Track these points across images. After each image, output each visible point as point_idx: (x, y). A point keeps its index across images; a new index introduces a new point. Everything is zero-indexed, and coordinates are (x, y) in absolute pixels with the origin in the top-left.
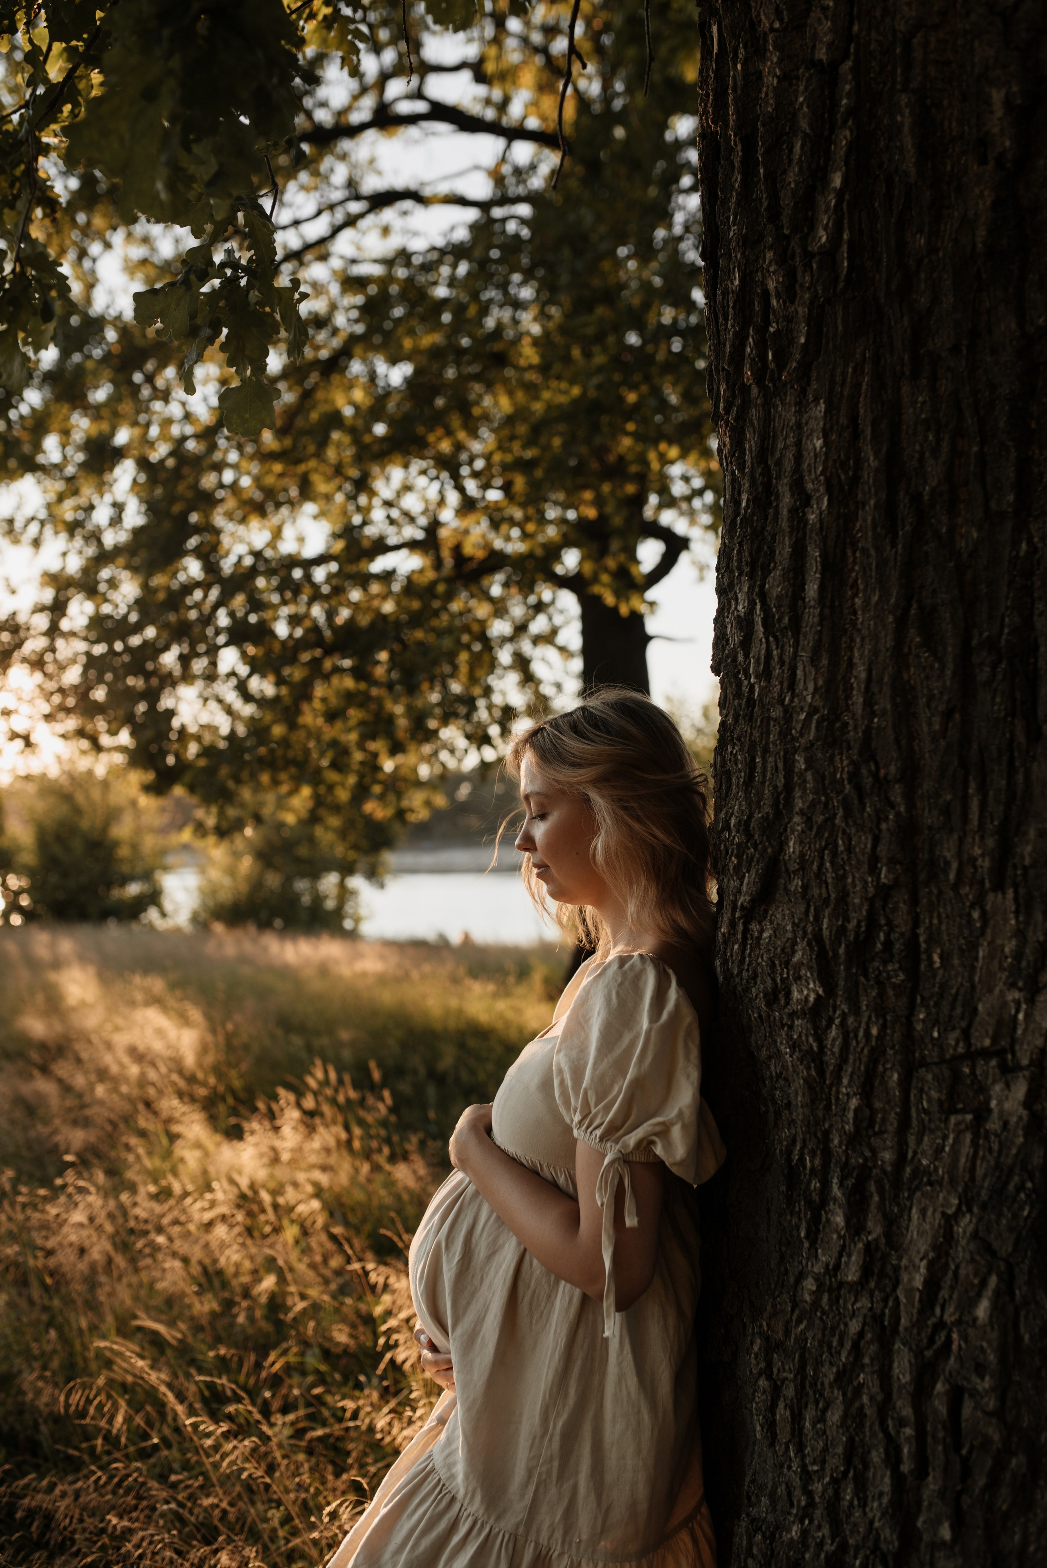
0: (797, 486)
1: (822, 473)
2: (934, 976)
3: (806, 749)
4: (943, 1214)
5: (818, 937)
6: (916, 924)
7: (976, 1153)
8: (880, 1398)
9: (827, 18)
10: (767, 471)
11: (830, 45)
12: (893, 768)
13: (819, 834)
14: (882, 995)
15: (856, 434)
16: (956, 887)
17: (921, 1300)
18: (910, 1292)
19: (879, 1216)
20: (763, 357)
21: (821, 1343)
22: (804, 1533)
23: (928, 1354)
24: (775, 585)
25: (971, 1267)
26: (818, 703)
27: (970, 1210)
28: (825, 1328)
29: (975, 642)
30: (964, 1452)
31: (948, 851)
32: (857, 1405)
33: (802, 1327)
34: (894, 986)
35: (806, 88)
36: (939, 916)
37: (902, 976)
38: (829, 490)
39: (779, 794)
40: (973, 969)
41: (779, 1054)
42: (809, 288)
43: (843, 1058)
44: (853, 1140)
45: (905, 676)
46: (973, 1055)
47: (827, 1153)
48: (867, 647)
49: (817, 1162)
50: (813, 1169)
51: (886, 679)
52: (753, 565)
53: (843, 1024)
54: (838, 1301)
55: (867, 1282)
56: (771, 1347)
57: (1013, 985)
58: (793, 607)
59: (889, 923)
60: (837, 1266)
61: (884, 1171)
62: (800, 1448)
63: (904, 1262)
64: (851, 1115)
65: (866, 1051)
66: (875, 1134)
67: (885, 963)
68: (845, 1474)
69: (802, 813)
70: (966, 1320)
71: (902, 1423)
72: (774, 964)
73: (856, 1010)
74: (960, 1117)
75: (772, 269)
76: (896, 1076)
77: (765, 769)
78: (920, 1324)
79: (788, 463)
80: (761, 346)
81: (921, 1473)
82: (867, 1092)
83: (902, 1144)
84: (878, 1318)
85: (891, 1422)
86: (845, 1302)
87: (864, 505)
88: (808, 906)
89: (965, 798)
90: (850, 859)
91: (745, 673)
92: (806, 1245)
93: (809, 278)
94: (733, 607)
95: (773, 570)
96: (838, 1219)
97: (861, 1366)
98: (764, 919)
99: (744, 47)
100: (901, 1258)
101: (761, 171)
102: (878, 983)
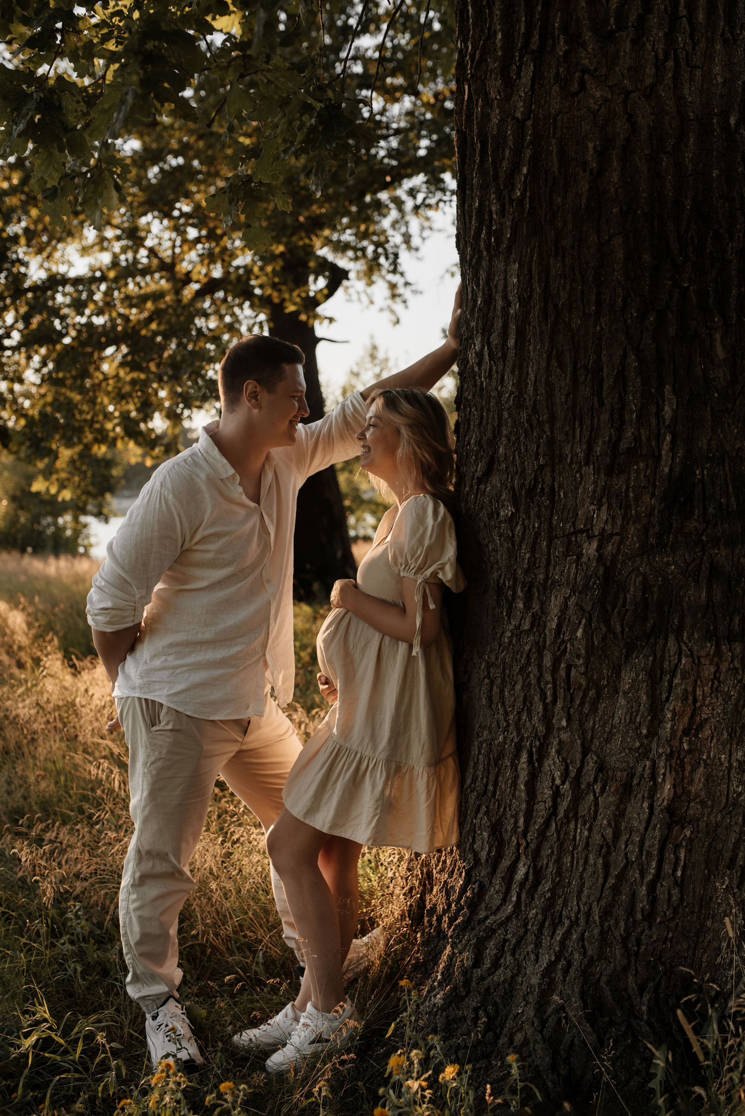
0: (505, 297)
1: (516, 293)
2: (561, 501)
3: (508, 409)
4: (564, 597)
5: (513, 488)
6: (554, 481)
7: (577, 572)
8: (538, 675)
9: (522, 100)
10: (490, 289)
11: (522, 112)
12: (545, 417)
13: (513, 445)
14: (539, 510)
15: (531, 278)
16: (570, 465)
17: (555, 633)
18: (550, 630)
19: (538, 602)
20: (490, 240)
21: (512, 659)
22: (505, 738)
23: (558, 654)
24: (495, 339)
25: (575, 617)
26: (514, 390)
27: (575, 595)
28: (514, 652)
29: (579, 366)
30: (571, 691)
31: (567, 450)
32: (528, 680)
33: (504, 654)
34: (545, 506)
35: (512, 128)
36: (563, 477)
37: (548, 502)
38: (519, 300)
39: (495, 428)
40: (577, 498)
41: (494, 540)
42: (511, 214)
43: (523, 538)
44: (527, 572)
45: (551, 379)
46: (575, 533)
47: (515, 579)
48: (535, 367)
49: (511, 583)
50: (509, 586)
51: (543, 380)
52: (483, 329)
53: (523, 524)
54: (520, 639)
55: (533, 629)
56: (489, 666)
57: (592, 503)
58: (503, 349)
59: (543, 480)
60: (520, 625)
61: (540, 583)
62: (503, 704)
63: (548, 619)
64: (527, 561)
65: (533, 534)
66: (536, 568)
67: (541, 497)
68: (523, 709)
69: (506, 436)
70: (573, 639)
72: (491, 501)
73: (529, 518)
74: (571, 558)
75: (494, 202)
76: (545, 543)
77: (488, 418)
78: (554, 643)
79: (501, 287)
80: (489, 235)
81: (554, 702)
82: (533, 551)
83: (547, 571)
84: (537, 643)
85: (543, 684)
86: (523, 639)
87: (534, 308)
88: (508, 475)
89: (574, 429)
90: (527, 454)
91: (479, 376)
92: (506, 619)
93: (512, 209)
94: (473, 347)
95: (493, 332)
96: (520, 605)
97: (530, 664)
98: (487, 482)
99: (482, 101)
100: (547, 617)
101: (490, 159)
102: (538, 505)
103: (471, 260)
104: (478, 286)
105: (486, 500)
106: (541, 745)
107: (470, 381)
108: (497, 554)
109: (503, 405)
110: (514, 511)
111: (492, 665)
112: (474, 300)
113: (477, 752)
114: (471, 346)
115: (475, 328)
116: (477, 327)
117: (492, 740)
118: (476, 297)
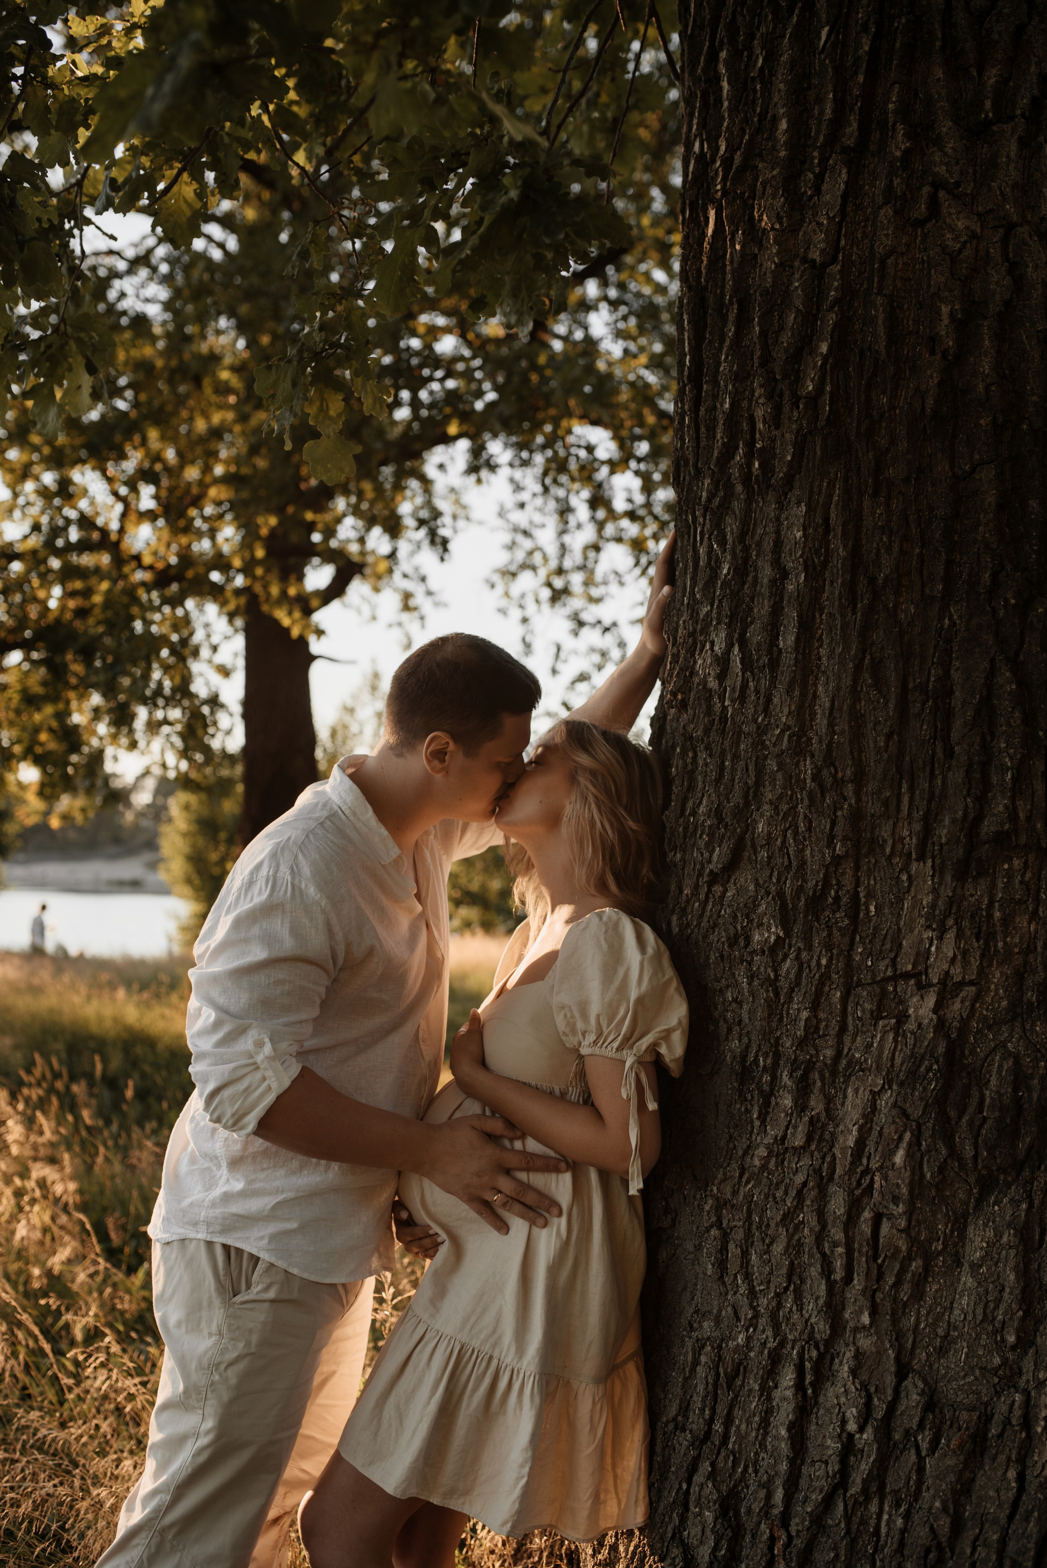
0: (777, 563)
1: (801, 556)
2: (870, 921)
3: (778, 756)
4: (871, 1091)
5: (781, 894)
6: (857, 885)
7: (896, 1047)
8: (817, 1229)
9: (821, 231)
10: (746, 549)
11: (822, 251)
12: (848, 772)
13: (785, 818)
14: (830, 935)
15: (828, 531)
16: (889, 858)
17: (852, 1155)
18: (844, 1150)
19: (821, 1097)
20: (750, 465)
21: (767, 1196)
22: (749, 1339)
23: (858, 1192)
24: (756, 635)
25: (893, 1127)
26: (791, 722)
27: (890, 1088)
28: (771, 1184)
29: (911, 685)
30: (879, 1261)
31: (885, 832)
32: (796, 1237)
33: (750, 1186)
34: (840, 929)
35: (801, 277)
36: (875, 879)
37: (847, 922)
38: (806, 569)
39: (749, 789)
40: (899, 916)
41: (737, 984)
42: (796, 421)
43: (798, 982)
44: (802, 1043)
45: (858, 707)
46: (895, 978)
47: (777, 1056)
48: (832, 685)
49: (769, 1061)
50: (764, 1067)
51: (845, 708)
52: (732, 617)
53: (798, 958)
54: (783, 1163)
55: (809, 1146)
56: (720, 1205)
57: (929, 927)
58: (770, 652)
59: (839, 883)
60: (784, 1137)
61: (825, 1064)
62: (748, 1276)
63: (841, 1127)
64: (802, 1023)
65: (817, 976)
66: (820, 1037)
67: (834, 912)
68: (786, 1289)
69: (771, 803)
70: (886, 1167)
71: (835, 1244)
72: (736, 916)
73: (809, 947)
74: (886, 1022)
75: (761, 401)
76: (838, 994)
77: (733, 770)
78: (851, 1171)
79: (768, 544)
80: (749, 456)
81: (848, 1279)
82: (815, 1007)
83: (840, 1043)
84: (818, 1171)
85: (826, 1245)
86: (789, 1162)
87: (832, 582)
88: (772, 871)
89: (899, 795)
90: (810, 836)
91: (719, 698)
92: (757, 1123)
93: (795, 413)
94: (708, 647)
95: (752, 623)
96: (786, 1102)
97: (802, 1208)
98: (728, 882)
99: (743, 233)
100: (838, 1125)
101: (757, 329)
102: (828, 927)
103: (709, 500)
104: (723, 543)
105: (726, 912)
106: (821, 1356)
107: (700, 705)
108: (741, 1008)
109: (767, 748)
110: (781, 934)
111: (725, 1204)
112: (711, 568)
113: (690, 1358)
114: (703, 646)
115: (714, 615)
116: (719, 614)
117: (722, 1340)
118: (716, 562)
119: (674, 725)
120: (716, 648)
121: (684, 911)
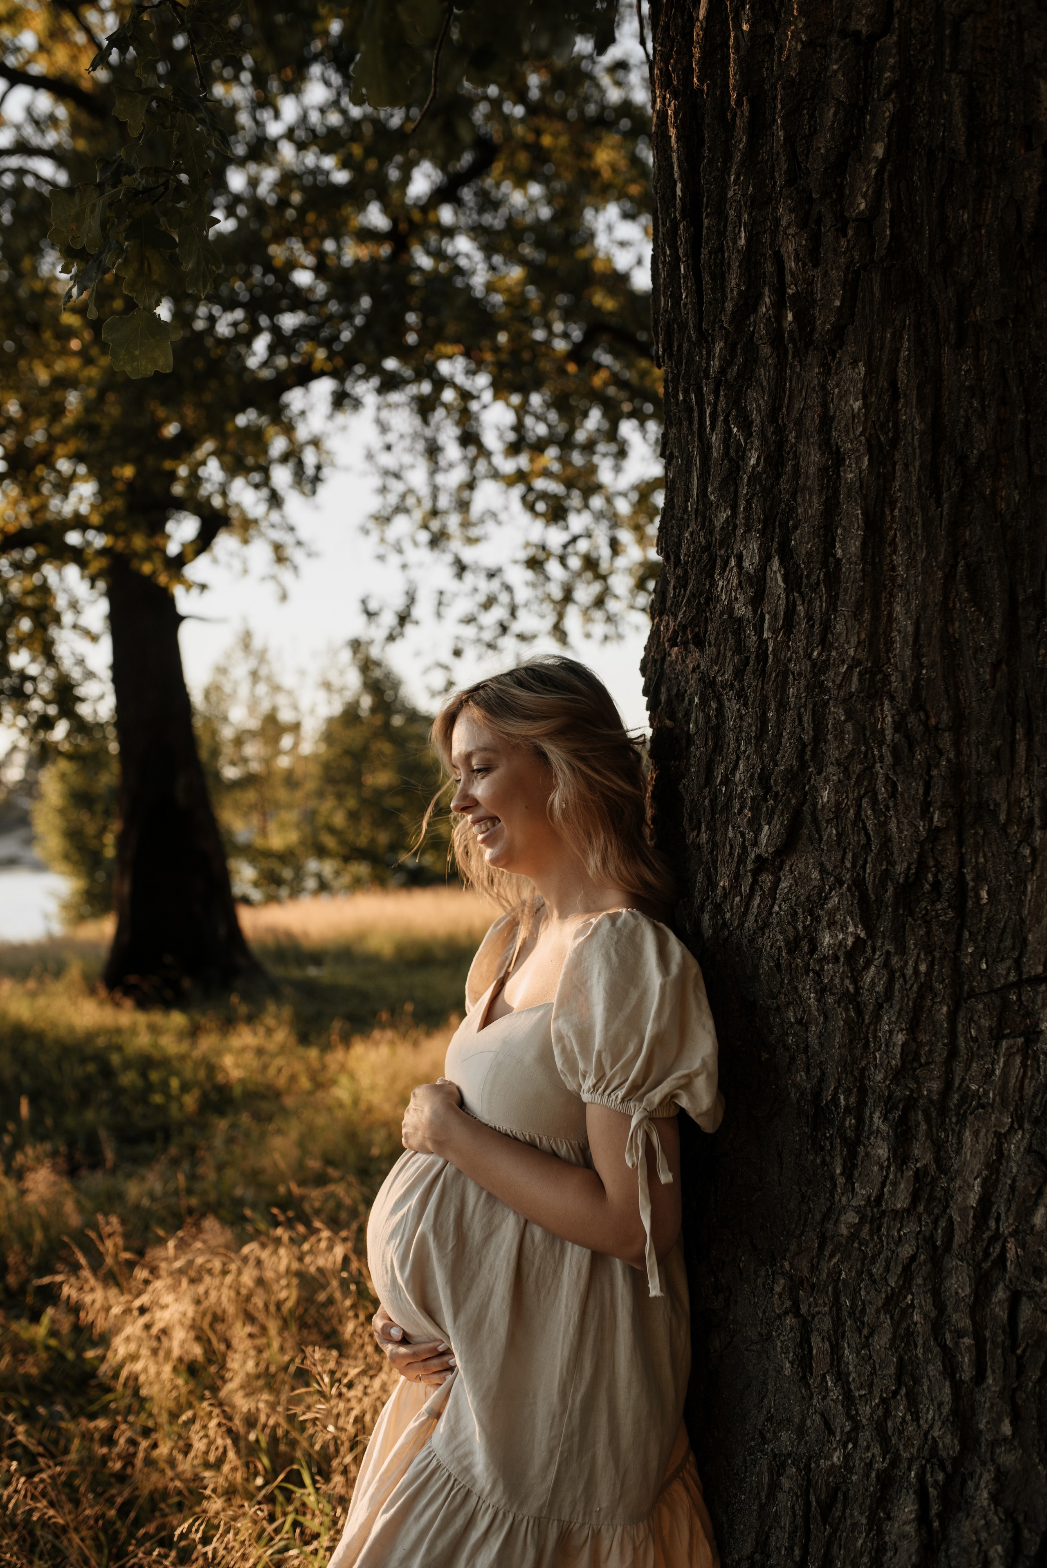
0: (827, 445)
1: (862, 434)
2: (981, 911)
3: (845, 701)
4: (995, 1132)
5: (859, 883)
6: (962, 864)
7: (1025, 1073)
8: (933, 1315)
10: (780, 431)
11: (869, 18)
12: (945, 717)
13: (858, 783)
14: (929, 932)
16: (1004, 828)
17: (974, 1217)
18: (963, 1211)
19: (928, 1143)
20: (780, 317)
21: (860, 1273)
22: (847, 1457)
23: (986, 1266)
24: (803, 543)
25: (1029, 1179)
26: (862, 655)
27: (1021, 1127)
28: (865, 1258)
29: (1021, 597)
30: (1019, 1352)
31: (997, 793)
32: (904, 1325)
33: (835, 1260)
34: (942, 924)
35: (841, 57)
36: (985, 856)
37: (951, 914)
38: (870, 450)
39: (804, 746)
40: (1021, 902)
41: (801, 1001)
42: (845, 253)
43: (888, 996)
44: (897, 1075)
45: (951, 630)
46: (1018, 985)
47: (863, 1092)
48: (915, 603)
49: (852, 1100)
50: (847, 1107)
51: (934, 632)
52: (767, 522)
53: (886, 964)
54: (879, 1230)
55: (915, 1208)
56: (795, 1285)
58: (825, 564)
59: (937, 863)
60: (880, 1197)
61: (931, 1101)
62: (841, 1377)
63: (958, 1183)
64: (898, 1050)
65: (914, 987)
66: (921, 1065)
67: (933, 903)
69: (838, 763)
70: (1023, 1229)
71: (959, 1334)
72: (796, 913)
73: (902, 950)
74: (1011, 1041)
75: (791, 231)
76: (945, 1009)
77: (780, 723)
78: (974, 1239)
79: (812, 421)
80: (779, 305)
81: (980, 1377)
82: (913, 1029)
83: (949, 1073)
84: (930, 1240)
85: (948, 1336)
86: (889, 1229)
87: (906, 466)
88: (845, 853)
89: (1013, 743)
90: (896, 805)
91: (755, 629)
92: (841, 1180)
93: (843, 243)
94: (733, 564)
95: (796, 528)
96: (880, 1151)
97: (910, 1288)
98: (781, 868)
99: (751, 8)
100: (952, 1179)
101: (781, 133)
102: (925, 922)
103: (723, 370)
104: (746, 425)
105: (780, 908)
106: (949, 1478)
107: (726, 639)
108: (807, 1030)
109: (827, 690)
110: (863, 935)
111: (801, 1283)
112: (731, 460)
113: (766, 1480)
114: (726, 563)
115: (740, 519)
116: (747, 518)
117: (810, 1458)
118: (737, 451)
119: (678, 667)
120: (746, 564)
121: (718, 909)
